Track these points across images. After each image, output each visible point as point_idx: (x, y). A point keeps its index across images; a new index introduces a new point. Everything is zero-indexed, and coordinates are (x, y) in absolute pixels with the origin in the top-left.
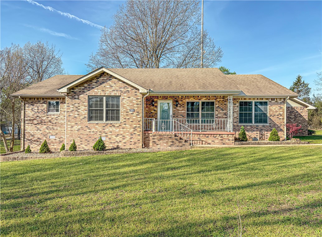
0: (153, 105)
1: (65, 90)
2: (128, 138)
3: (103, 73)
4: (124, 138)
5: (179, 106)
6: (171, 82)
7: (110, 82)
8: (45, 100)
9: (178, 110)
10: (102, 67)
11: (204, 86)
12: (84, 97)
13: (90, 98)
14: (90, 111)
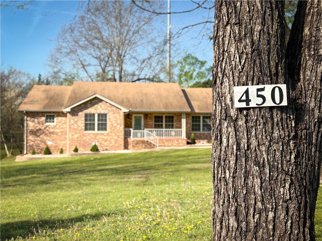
0: (129, 118)
1: (69, 109)
2: (113, 143)
3: (96, 98)
4: (110, 143)
5: (148, 118)
6: (142, 101)
7: (100, 104)
8: (43, 113)
9: (148, 122)
10: (95, 94)
11: (166, 106)
12: (82, 114)
13: (86, 115)
14: (86, 125)
